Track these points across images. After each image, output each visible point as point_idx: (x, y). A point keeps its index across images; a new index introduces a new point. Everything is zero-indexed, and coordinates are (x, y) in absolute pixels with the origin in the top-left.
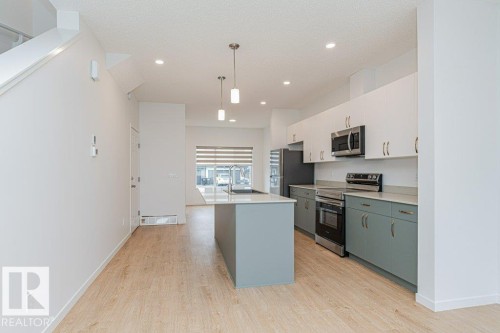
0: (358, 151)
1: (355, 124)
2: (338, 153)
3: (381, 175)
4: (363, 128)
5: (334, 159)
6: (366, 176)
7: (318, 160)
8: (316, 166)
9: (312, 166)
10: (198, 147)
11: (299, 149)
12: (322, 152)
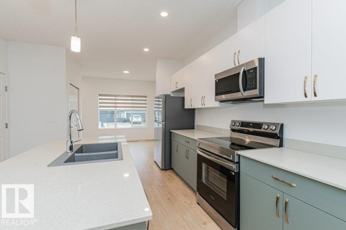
0: (255, 92)
1: (248, 57)
2: (223, 97)
3: (282, 125)
4: (262, 61)
5: (217, 104)
6: (259, 125)
7: (200, 106)
8: (196, 111)
9: (192, 111)
10: (100, 95)
11: (180, 95)
12: (203, 98)
